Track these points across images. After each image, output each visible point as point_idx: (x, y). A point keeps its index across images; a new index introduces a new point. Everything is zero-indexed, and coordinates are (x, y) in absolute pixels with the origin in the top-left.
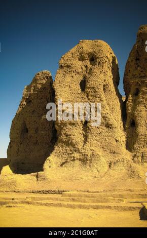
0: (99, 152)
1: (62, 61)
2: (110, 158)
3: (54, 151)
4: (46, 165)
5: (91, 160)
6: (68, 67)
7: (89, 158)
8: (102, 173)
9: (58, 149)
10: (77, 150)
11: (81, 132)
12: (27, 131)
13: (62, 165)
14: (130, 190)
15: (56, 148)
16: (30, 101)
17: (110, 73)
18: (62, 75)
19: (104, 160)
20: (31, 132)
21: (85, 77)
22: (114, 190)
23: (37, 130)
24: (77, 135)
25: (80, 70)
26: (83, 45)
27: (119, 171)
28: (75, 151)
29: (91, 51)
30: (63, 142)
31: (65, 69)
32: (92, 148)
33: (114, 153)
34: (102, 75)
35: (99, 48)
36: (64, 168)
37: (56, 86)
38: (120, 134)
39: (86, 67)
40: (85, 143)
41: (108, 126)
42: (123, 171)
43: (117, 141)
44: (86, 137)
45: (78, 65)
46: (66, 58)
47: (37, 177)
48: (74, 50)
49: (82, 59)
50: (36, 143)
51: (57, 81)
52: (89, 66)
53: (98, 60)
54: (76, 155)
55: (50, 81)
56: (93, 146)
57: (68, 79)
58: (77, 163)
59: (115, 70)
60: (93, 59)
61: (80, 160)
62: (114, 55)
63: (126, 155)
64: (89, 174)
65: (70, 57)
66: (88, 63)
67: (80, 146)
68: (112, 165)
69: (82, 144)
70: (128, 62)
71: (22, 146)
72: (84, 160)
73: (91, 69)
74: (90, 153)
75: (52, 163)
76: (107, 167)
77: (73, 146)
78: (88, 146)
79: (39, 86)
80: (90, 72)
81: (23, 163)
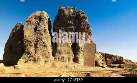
0: (41, 57)
1: (27, 19)
2: (46, 59)
3: (23, 57)
4: (19, 63)
5: (37, 60)
6: (30, 21)
7: (36, 59)
8: (42, 65)
9: (24, 56)
10: (32, 56)
11: (34, 49)
12: (12, 48)
13: (25, 63)
14: (52, 72)
15: (23, 55)
16: (14, 35)
17: (47, 25)
18: (27, 25)
19: (43, 60)
20: (14, 48)
21: (36, 26)
22: (45, 72)
23: (16, 48)
24: (32, 49)
25: (34, 23)
26: (36, 13)
28: (31, 56)
29: (39, 15)
30: (26, 53)
31: (28, 22)
32: (38, 55)
33: (47, 57)
34: (43, 25)
35: (43, 14)
36: (26, 64)
37: (24, 29)
38: (50, 50)
39: (37, 22)
40: (35, 53)
41: (45, 46)
42: (50, 65)
43: (48, 52)
44: (36, 51)
45: (34, 21)
46: (29, 18)
47: (14, 68)
48: (32, 15)
49: (35, 18)
50: (16, 53)
51: (24, 27)
52: (38, 21)
53: (42, 19)
54: (31, 58)
55: (22, 26)
56: (39, 55)
57: (29, 27)
58: (32, 61)
59: (49, 23)
60: (40, 18)
61: (33, 60)
62: (49, 17)
63: (52, 58)
64: (36, 66)
65: (31, 17)
66: (38, 20)
67: (33, 55)
68: (46, 62)
69: (34, 54)
70: (55, 20)
71: (9, 54)
72: (35, 61)
73: (39, 23)
74: (37, 57)
75: (21, 61)
76: (44, 63)
77: (30, 54)
78: (36, 55)
79: (18, 29)
80: (39, 24)
81: (10, 62)
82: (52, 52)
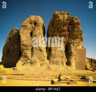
0: (37, 60)
1: (23, 24)
2: (41, 62)
3: (20, 60)
4: (17, 65)
5: (34, 63)
6: (26, 26)
7: (33, 62)
8: (38, 68)
9: (22, 59)
11: (31, 52)
12: (9, 52)
13: (23, 65)
14: (48, 74)
15: (21, 58)
16: (10, 40)
17: (42, 30)
18: (23, 30)
19: (39, 63)
20: (11, 52)
21: (32, 31)
22: (42, 74)
23: (13, 51)
24: (29, 53)
25: (30, 28)
26: (32, 17)
27: (44, 67)
28: (28, 59)
29: (34, 20)
30: (23, 56)
31: (24, 27)
32: (35, 59)
33: (43, 60)
34: (39, 30)
35: (38, 19)
36: (24, 66)
37: (21, 34)
38: (45, 54)
39: (33, 27)
40: (32, 56)
41: (41, 50)
42: (46, 67)
43: (44, 56)
44: (32, 54)
45: (29, 26)
46: (24, 23)
47: (14, 69)
48: (28, 19)
49: (31, 23)
50: (13, 56)
51: (21, 32)
52: (34, 26)
53: (37, 25)
54: (29, 61)
55: (18, 32)
56: (35, 58)
57: (25, 31)
58: (29, 64)
59: (44, 29)
60: (35, 24)
61: (30, 63)
62: (43, 22)
63: (47, 61)
64: (33, 68)
65: (26, 22)
66: (33, 25)
67: (30, 58)
68: (42, 65)
69: (31, 57)
70: (49, 25)
71: (7, 57)
72: (31, 63)
73: (34, 28)
74: (34, 60)
75: (19, 64)
76: (40, 65)
77: (28, 58)
78: (33, 58)
79: (14, 34)
80: (34, 29)
81: (8, 64)
82: (47, 56)
